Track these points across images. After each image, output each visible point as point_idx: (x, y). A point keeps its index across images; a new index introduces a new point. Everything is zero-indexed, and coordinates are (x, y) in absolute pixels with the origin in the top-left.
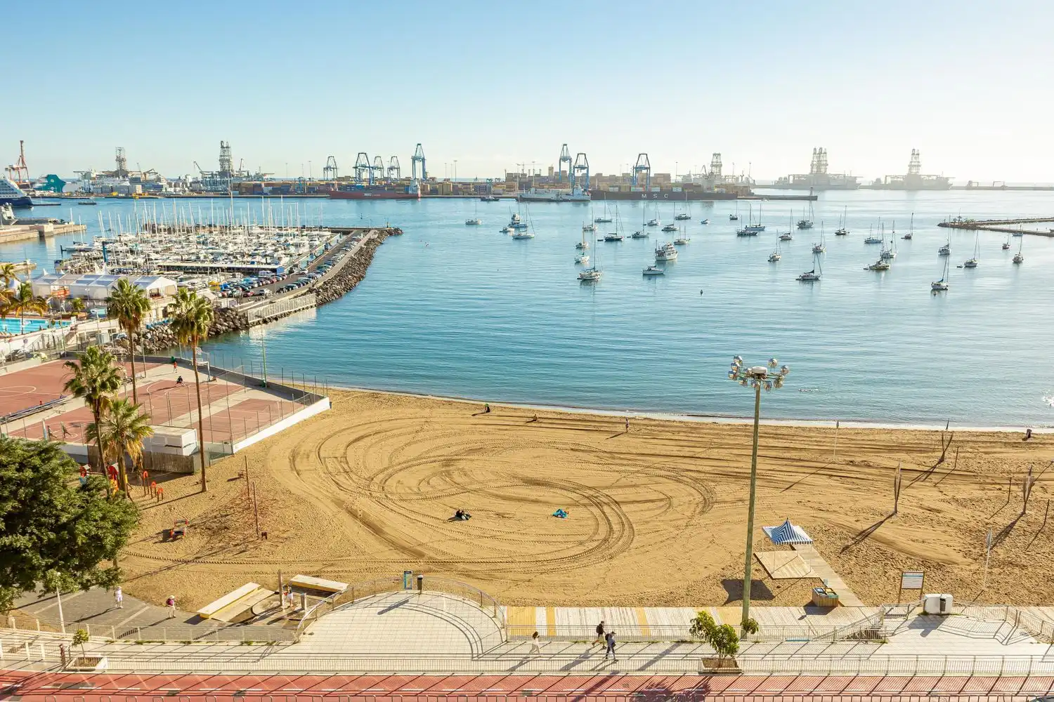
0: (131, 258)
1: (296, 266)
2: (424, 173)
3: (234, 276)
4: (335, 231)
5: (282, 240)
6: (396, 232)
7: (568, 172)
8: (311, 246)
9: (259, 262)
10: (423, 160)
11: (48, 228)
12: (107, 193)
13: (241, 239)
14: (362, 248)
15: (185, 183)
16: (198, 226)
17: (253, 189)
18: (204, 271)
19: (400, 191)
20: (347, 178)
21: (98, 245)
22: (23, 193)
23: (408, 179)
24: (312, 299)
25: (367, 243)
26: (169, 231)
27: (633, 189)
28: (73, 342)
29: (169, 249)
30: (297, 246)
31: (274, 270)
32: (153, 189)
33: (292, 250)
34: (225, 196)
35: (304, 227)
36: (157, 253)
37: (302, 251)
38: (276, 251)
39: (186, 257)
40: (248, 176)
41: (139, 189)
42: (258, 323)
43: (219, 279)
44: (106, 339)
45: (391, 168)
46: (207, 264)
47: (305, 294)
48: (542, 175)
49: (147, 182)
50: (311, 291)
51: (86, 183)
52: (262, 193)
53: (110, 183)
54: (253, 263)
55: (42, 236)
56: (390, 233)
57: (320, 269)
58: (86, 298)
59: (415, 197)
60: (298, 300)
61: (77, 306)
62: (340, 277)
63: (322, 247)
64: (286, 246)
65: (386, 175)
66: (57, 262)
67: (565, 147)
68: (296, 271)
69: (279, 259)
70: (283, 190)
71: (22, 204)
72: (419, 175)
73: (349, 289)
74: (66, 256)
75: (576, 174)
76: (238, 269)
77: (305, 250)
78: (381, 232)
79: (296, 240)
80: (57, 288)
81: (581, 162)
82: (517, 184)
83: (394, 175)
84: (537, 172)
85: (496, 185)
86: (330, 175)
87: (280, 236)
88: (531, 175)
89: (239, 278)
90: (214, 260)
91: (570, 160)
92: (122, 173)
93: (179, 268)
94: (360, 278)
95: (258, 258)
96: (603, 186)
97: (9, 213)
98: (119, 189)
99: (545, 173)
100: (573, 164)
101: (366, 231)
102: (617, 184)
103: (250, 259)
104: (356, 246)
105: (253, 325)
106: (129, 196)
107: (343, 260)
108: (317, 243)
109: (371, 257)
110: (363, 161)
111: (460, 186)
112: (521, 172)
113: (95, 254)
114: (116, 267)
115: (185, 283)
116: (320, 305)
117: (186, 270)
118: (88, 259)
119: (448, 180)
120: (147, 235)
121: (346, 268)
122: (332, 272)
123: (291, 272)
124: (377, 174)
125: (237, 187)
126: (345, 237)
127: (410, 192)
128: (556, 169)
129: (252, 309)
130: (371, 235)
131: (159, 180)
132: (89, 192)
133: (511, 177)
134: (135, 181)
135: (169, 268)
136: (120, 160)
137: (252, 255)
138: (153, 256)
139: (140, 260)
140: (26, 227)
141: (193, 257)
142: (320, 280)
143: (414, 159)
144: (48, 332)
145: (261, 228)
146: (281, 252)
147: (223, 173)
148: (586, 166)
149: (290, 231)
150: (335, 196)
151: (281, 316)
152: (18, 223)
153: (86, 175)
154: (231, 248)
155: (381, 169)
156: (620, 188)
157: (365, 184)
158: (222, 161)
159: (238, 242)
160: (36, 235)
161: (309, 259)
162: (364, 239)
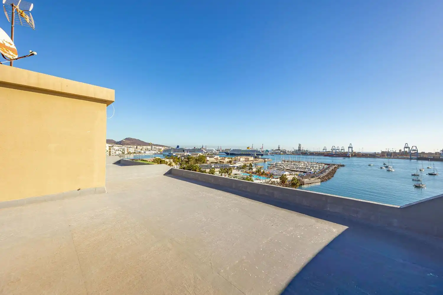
0: (280, 167)
1: (316, 172)
2: (352, 151)
3: (301, 173)
4: (325, 164)
5: (312, 165)
6: (343, 166)
7: (408, 152)
8: (319, 167)
9: (306, 170)
10: (352, 148)
11: (266, 160)
12: (276, 153)
13: (302, 164)
14: (333, 169)
15: (291, 152)
16: (293, 161)
17: (305, 153)
18: (295, 171)
19: (345, 155)
20: (329, 152)
21: (274, 164)
22: (262, 153)
23: (347, 152)
24: (320, 180)
25: (335, 168)
26: (288, 162)
27: (441, 157)
28: (270, 182)
29: (287, 166)
30: (316, 167)
31: (310, 172)
32: (284, 152)
33: (315, 168)
34: (299, 155)
35: (317, 163)
36: (285, 166)
37: (317, 168)
38: (311, 168)
39: (291, 167)
40: (305, 151)
41: (282, 153)
42: (306, 184)
43: (298, 173)
44: (276, 183)
45: (342, 150)
46: (295, 170)
47: (317, 179)
48: (397, 152)
49: (283, 151)
50: (319, 178)
51: (272, 151)
52: (307, 154)
53: (277, 151)
54: (305, 170)
55: (265, 161)
56: (341, 166)
57: (321, 173)
58: (273, 174)
59: (349, 157)
60: (316, 180)
61: (271, 175)
62: (327, 176)
63: (322, 168)
64: (313, 167)
65: (340, 151)
66: (268, 167)
67: (406, 144)
68: (315, 173)
69: (311, 170)
70: (312, 154)
71: (262, 155)
72: (350, 151)
73: (329, 179)
74: (269, 166)
75: (412, 152)
76: (302, 171)
77: (318, 168)
78: (339, 165)
79: (316, 166)
80: (268, 172)
81: (414, 148)
82: (386, 154)
83: (343, 151)
84: (394, 151)
85: (378, 154)
86: (325, 151)
87: (312, 164)
88: (392, 152)
89: (302, 173)
90: (296, 169)
91: (409, 148)
92: (279, 150)
93: (290, 170)
94: (333, 176)
95: (306, 169)
96: (425, 156)
97: (260, 157)
98: (278, 153)
99: (398, 151)
100: (410, 149)
101: (334, 165)
102: (433, 155)
103: (304, 169)
104: (331, 168)
105: (305, 184)
106: (280, 154)
107: (327, 171)
108: (321, 167)
109: (336, 171)
110: (334, 148)
111: (364, 154)
112: (388, 151)
113: (274, 166)
114: (278, 168)
115: (291, 173)
116: (322, 182)
117: (291, 170)
118: (273, 166)
119: (360, 153)
120: (283, 162)
121: (329, 173)
122: (324, 174)
123: (314, 173)
124: (338, 151)
125: (302, 153)
126: (328, 166)
127: (347, 155)
128: (403, 150)
129: (306, 180)
130: (336, 166)
131: (286, 151)
132: (273, 153)
133: (383, 152)
134: (281, 151)
135: (288, 170)
136: (279, 147)
137: (305, 168)
138: (284, 167)
139: (282, 167)
140: (263, 159)
141: (292, 168)
142: (322, 176)
143: (349, 147)
144: (266, 180)
145: (307, 162)
146: (312, 168)
147: (299, 150)
148: (417, 150)
149: (314, 164)
150: (325, 156)
151: (312, 183)
152: (262, 158)
153: (273, 150)
154: (300, 166)
155: (339, 150)
156: (434, 157)
157: (334, 153)
158: (299, 148)
159: (302, 165)
160: (264, 161)
161: (319, 171)
162: (334, 167)
